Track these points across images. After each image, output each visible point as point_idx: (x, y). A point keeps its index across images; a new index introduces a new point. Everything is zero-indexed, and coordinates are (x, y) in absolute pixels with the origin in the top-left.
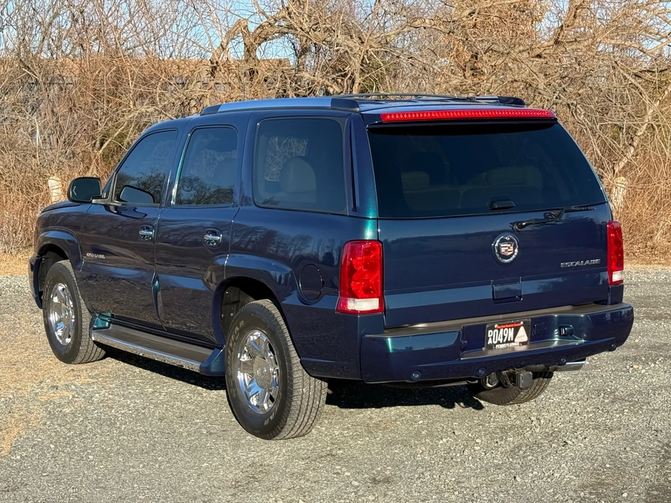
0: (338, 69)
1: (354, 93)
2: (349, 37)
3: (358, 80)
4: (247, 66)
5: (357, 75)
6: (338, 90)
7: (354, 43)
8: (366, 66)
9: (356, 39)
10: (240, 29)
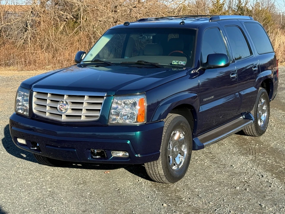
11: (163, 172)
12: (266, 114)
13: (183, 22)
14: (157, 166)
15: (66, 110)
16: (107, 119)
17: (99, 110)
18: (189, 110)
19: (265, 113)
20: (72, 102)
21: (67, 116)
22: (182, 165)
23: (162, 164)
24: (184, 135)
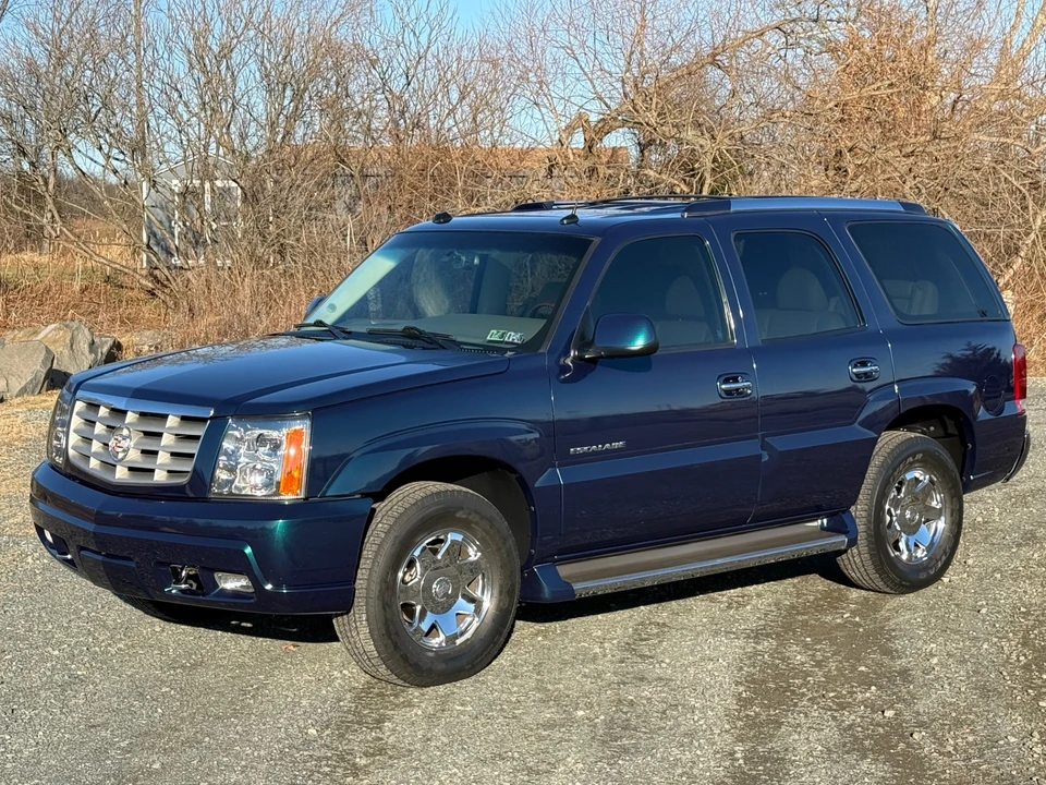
0: (689, 169)
1: (704, 193)
2: (700, 134)
3: (708, 181)
4: (587, 164)
5: (707, 175)
6: (686, 189)
7: (706, 142)
8: (719, 165)
9: (707, 135)
10: (581, 121)
11: (373, 648)
12: (941, 525)
13: (573, 218)
14: (356, 627)
15: (126, 451)
16: (208, 480)
17: (192, 456)
18: (514, 476)
19: (939, 518)
20: (143, 432)
21: (130, 469)
22: (468, 640)
23: (369, 624)
24: (479, 549)
